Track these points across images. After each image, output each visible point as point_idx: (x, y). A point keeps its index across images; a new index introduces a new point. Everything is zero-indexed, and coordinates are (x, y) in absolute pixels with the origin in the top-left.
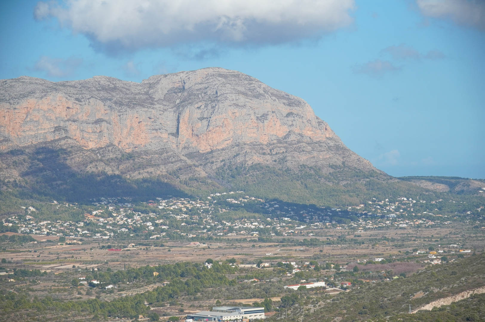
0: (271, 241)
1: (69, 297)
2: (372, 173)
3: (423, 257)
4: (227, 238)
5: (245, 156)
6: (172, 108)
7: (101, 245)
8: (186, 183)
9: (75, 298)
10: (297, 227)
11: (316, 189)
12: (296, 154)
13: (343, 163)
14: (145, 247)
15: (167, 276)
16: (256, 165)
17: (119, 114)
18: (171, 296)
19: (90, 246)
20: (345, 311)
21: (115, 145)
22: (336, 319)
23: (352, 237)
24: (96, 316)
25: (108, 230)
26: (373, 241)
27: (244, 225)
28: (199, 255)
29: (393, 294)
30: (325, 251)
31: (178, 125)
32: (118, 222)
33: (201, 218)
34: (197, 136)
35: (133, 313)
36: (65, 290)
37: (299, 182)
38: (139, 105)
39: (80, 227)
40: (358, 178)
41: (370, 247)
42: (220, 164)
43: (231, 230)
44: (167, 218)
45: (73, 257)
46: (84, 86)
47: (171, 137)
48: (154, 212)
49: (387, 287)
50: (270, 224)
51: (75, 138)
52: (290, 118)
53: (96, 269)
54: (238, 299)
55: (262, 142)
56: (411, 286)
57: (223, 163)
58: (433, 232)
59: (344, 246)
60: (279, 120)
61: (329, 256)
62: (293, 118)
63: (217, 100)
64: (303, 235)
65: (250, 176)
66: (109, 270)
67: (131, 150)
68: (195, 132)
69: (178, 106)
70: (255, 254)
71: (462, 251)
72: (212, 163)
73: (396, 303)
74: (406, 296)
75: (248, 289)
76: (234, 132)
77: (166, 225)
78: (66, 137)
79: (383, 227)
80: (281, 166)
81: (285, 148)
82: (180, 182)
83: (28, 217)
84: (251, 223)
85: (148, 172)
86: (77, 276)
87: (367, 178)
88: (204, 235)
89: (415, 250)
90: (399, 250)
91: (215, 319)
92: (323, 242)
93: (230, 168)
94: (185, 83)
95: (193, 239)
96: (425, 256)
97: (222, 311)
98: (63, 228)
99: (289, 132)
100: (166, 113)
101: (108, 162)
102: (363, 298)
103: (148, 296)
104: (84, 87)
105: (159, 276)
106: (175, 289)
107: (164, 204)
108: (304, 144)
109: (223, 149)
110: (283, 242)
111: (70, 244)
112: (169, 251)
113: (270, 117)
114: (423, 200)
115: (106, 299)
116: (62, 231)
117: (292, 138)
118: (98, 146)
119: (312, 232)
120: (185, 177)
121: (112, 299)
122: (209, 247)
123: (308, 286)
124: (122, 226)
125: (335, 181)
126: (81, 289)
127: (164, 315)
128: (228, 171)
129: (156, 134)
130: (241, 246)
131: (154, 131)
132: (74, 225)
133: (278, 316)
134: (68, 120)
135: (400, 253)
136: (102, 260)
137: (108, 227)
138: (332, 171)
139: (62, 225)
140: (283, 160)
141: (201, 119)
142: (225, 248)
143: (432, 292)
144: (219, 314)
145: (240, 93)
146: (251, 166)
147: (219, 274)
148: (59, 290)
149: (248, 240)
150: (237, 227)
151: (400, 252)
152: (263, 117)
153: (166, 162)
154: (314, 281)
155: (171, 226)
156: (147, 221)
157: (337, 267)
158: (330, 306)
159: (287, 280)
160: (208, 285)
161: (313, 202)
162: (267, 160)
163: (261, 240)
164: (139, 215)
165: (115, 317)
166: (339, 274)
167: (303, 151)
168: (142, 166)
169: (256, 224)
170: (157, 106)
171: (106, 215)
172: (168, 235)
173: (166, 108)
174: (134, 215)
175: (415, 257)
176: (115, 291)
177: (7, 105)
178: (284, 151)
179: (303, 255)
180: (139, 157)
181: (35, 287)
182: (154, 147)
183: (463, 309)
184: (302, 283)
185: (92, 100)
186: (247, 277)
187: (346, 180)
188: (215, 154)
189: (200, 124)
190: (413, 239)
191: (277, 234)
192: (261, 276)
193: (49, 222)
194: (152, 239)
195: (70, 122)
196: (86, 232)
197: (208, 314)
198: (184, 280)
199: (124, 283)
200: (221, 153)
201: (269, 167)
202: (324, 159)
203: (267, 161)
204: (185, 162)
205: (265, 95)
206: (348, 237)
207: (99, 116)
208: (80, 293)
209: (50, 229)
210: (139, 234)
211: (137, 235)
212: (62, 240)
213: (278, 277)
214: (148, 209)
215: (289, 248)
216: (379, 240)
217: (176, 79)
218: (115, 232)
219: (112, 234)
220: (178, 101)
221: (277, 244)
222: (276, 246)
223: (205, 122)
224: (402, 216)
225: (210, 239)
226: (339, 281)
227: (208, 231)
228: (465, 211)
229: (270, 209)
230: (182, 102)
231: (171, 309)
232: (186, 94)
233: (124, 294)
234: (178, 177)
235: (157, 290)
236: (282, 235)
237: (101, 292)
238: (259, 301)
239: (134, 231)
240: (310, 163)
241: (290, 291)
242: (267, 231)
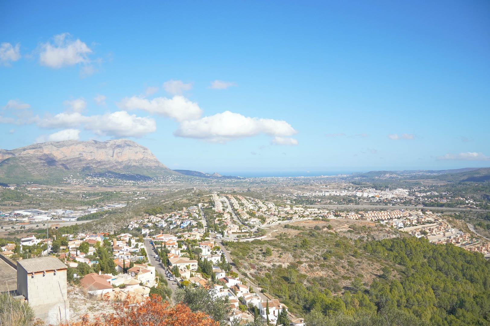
2: (166, 169)
4: (124, 185)
5: (131, 163)
6: (112, 149)
7: (89, 186)
8: (115, 170)
10: (144, 182)
11: (150, 172)
12: (145, 163)
13: (158, 166)
14: (101, 187)
15: (103, 195)
16: (134, 165)
17: (97, 150)
18: (103, 200)
19: (86, 186)
21: (95, 159)
25: (92, 182)
26: (163, 187)
27: (129, 182)
28: (115, 189)
29: (156, 201)
31: (113, 154)
33: (118, 179)
34: (118, 157)
36: (76, 198)
37: (146, 170)
38: (103, 148)
39: (84, 181)
40: (162, 170)
42: (124, 165)
43: (126, 183)
44: (109, 179)
45: (80, 189)
47: (111, 157)
49: (156, 199)
50: (137, 181)
51: (84, 157)
52: (144, 153)
53: (86, 192)
54: (120, 201)
55: (136, 159)
56: (161, 199)
59: (155, 188)
60: (141, 154)
61: (149, 191)
63: (124, 148)
65: (132, 168)
66: (89, 193)
67: (100, 160)
72: (122, 164)
73: (157, 203)
74: (159, 201)
75: (124, 199)
76: (129, 156)
78: (82, 156)
79: (167, 183)
80: (141, 166)
83: (71, 178)
84: (132, 181)
86: (80, 194)
87: (164, 170)
89: (173, 189)
91: (113, 207)
92: (149, 187)
93: (127, 166)
94: (116, 143)
97: (116, 204)
100: (110, 151)
101: (93, 164)
103: (97, 200)
104: (88, 143)
105: (101, 195)
106: (104, 198)
107: (108, 175)
108: (148, 160)
110: (139, 187)
111: (81, 185)
112: (107, 188)
115: (85, 201)
116: (79, 182)
117: (144, 158)
118: (91, 159)
119: (147, 184)
121: (87, 200)
122: (118, 187)
124: (96, 181)
125: (155, 170)
126: (80, 197)
129: (107, 156)
130: (127, 187)
135: (168, 190)
136: (88, 190)
138: (155, 168)
139: (79, 180)
140: (142, 164)
142: (122, 188)
143: (166, 200)
147: (117, 195)
148: (74, 198)
149: (130, 186)
152: (137, 153)
153: (109, 164)
154: (142, 197)
155: (109, 181)
156: (103, 180)
159: (135, 197)
160: (113, 198)
161: (149, 176)
163: (133, 186)
164: (101, 178)
166: (149, 195)
167: (147, 162)
168: (103, 165)
170: (108, 149)
171: (92, 178)
172: (108, 184)
173: (110, 149)
174: (99, 178)
177: (67, 147)
178: (142, 162)
180: (102, 162)
181: (68, 197)
182: (106, 160)
185: (90, 147)
186: (124, 196)
187: (159, 170)
188: (123, 162)
190: (173, 186)
191: (138, 184)
192: (128, 195)
193: (76, 179)
194: (103, 185)
195: (83, 152)
196: (86, 182)
197: (112, 205)
198: (107, 196)
199: (91, 196)
200: (125, 162)
201: (138, 166)
202: (153, 164)
203: (137, 164)
204: (115, 164)
205: (138, 147)
206: (156, 185)
207: (91, 151)
208: (79, 199)
209: (76, 181)
210: (100, 183)
212: (79, 184)
213: (133, 196)
218: (94, 183)
221: (137, 187)
223: (121, 153)
224: (173, 180)
225: (119, 185)
226: (149, 197)
227: (119, 183)
228: (189, 179)
229: (137, 178)
230: (114, 148)
232: (116, 146)
233: (91, 199)
234: (113, 168)
235: (99, 199)
237: (85, 198)
238: (126, 202)
240: (149, 165)
241: (135, 199)
242: (135, 183)
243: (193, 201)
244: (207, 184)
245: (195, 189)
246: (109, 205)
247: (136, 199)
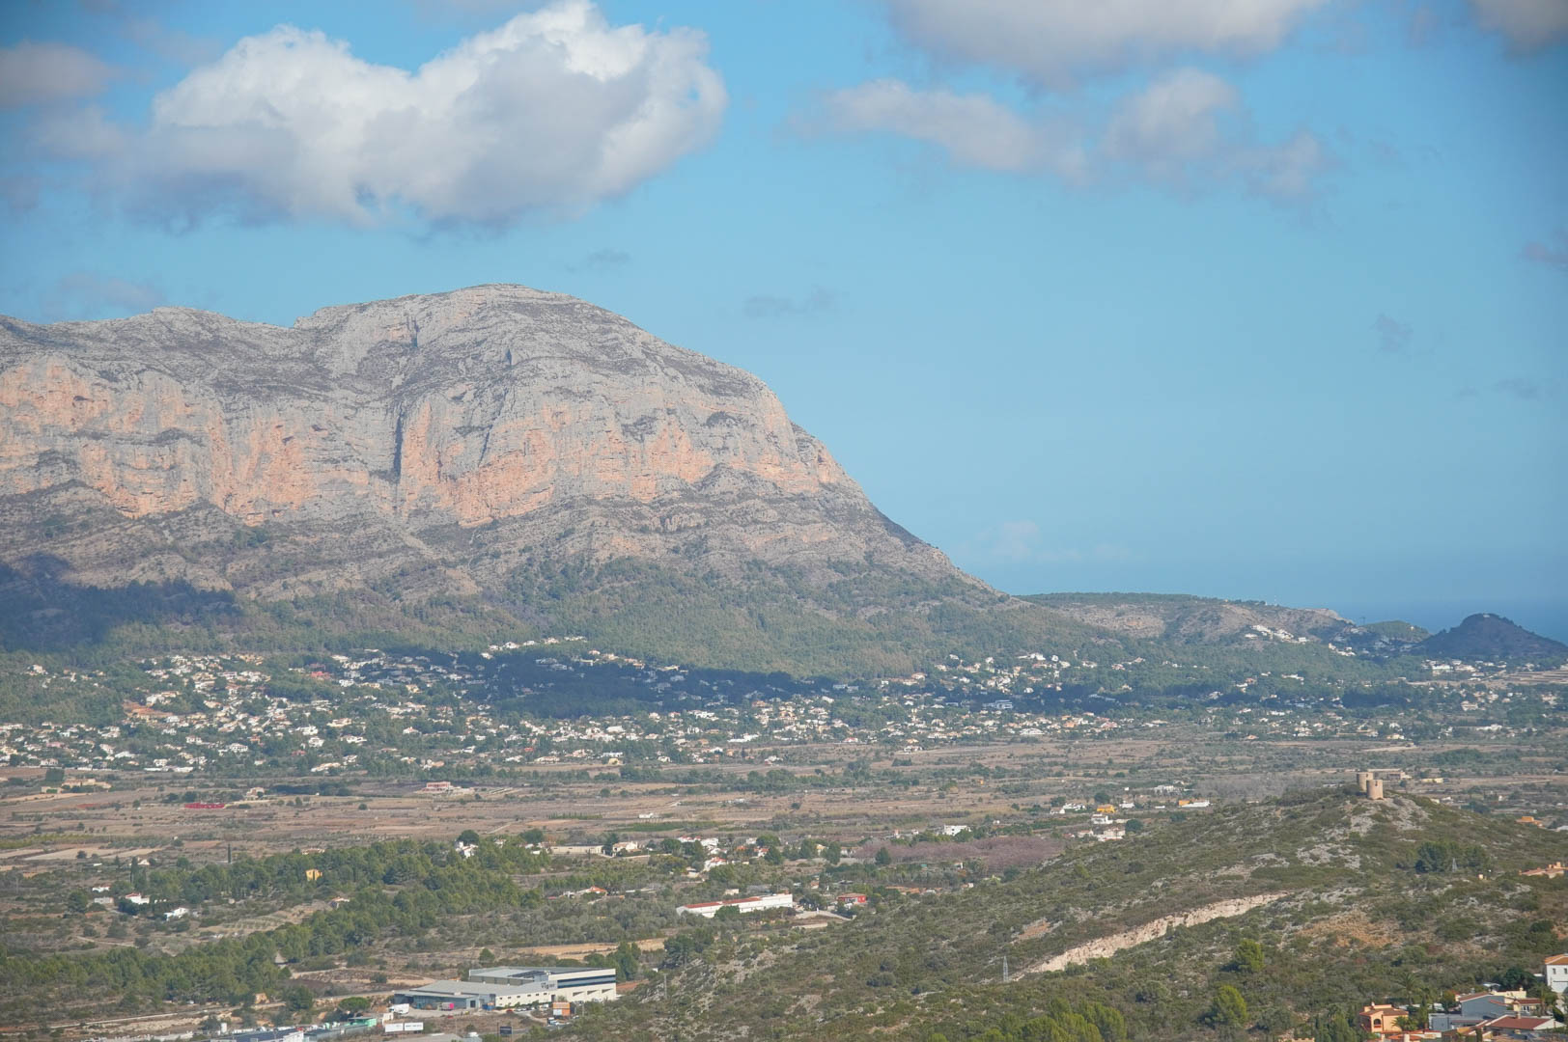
0: (657, 778)
1: (57, 944)
2: (950, 584)
3: (1075, 820)
4: (531, 769)
5: (590, 535)
6: (380, 399)
7: (168, 791)
8: (419, 613)
9: (75, 946)
10: (734, 737)
11: (792, 630)
12: (735, 531)
13: (869, 556)
14: (293, 798)
15: (345, 880)
16: (620, 561)
17: (228, 416)
18: (351, 939)
19: (136, 795)
20: (830, 978)
21: (213, 506)
22: (803, 1001)
23: (887, 764)
24: (131, 998)
25: (193, 749)
26: (945, 777)
27: (583, 732)
28: (448, 819)
29: (965, 927)
30: (805, 807)
31: (398, 448)
32: (221, 724)
33: (459, 713)
34: (453, 478)
35: (240, 990)
36: (47, 924)
37: (744, 610)
38: (285, 389)
39: (109, 742)
40: (910, 598)
41: (935, 795)
42: (516, 560)
43: (545, 746)
44: (363, 714)
45: (81, 827)
46: (125, 336)
47: (378, 482)
48: (325, 695)
49: (951, 909)
50: (657, 729)
51: (97, 485)
52: (719, 430)
53: (145, 862)
54: (544, 944)
55: (637, 495)
56: (1014, 906)
57: (527, 555)
58: (1114, 750)
59: (863, 790)
60: (685, 435)
61: (817, 821)
62: (726, 430)
63: (509, 377)
64: (750, 762)
65: (603, 592)
66: (182, 863)
67: (260, 519)
68: (446, 469)
69: (397, 395)
70: (608, 814)
71: (1185, 804)
72: (496, 555)
73: (972, 954)
74: (1000, 934)
75: (573, 917)
76: (559, 469)
77: (358, 735)
78: (73, 483)
79: (975, 737)
80: (691, 566)
81: (704, 512)
82: (403, 610)
84: (604, 728)
85: (309, 582)
86: (89, 883)
87: (934, 598)
88: (468, 762)
89: (1058, 802)
90: (1015, 801)
91: (473, 1004)
92: (804, 780)
93: (545, 568)
94: (417, 329)
95: (435, 775)
96: (1082, 819)
97: (496, 980)
98: (57, 745)
99: (715, 467)
100: (362, 413)
101: (195, 554)
102: (882, 939)
103: (285, 939)
104: (127, 340)
105: (323, 880)
106: (366, 917)
107: (354, 675)
108: (759, 504)
109: (526, 517)
110: (691, 782)
111: (76, 790)
112: (363, 807)
113: (660, 426)
114: (1091, 659)
115: (164, 949)
116: (56, 754)
117: (724, 484)
118: (165, 507)
119: (775, 753)
120: (416, 596)
121: (182, 947)
122: (477, 796)
123: (745, 907)
124: (231, 737)
125: (843, 606)
126: (95, 919)
127: (329, 994)
128: (541, 579)
129: (334, 474)
130: (570, 793)
131: (329, 466)
132: (93, 735)
133: (644, 995)
134: (79, 434)
135: (1015, 812)
136: (166, 834)
137: (190, 740)
138: (836, 578)
139: (55, 737)
140: (699, 547)
141: (466, 430)
142: (525, 800)
143: (1072, 921)
144: (484, 989)
145: (575, 356)
146: (608, 566)
147: (492, 873)
148: (30, 924)
149: (593, 774)
150: (563, 739)
151: (1015, 806)
152: (640, 428)
153: (362, 553)
154: (764, 893)
155: (372, 736)
156: (303, 723)
157: (832, 853)
158: (790, 963)
159: (686, 890)
160: (458, 907)
161: (783, 666)
162: (654, 548)
163: (628, 775)
164: (281, 705)
165: (186, 1000)
166: (834, 872)
167: (756, 522)
168: (293, 566)
169: (618, 729)
170: (337, 393)
171: (187, 706)
172: (364, 762)
173: (362, 398)
174: (267, 704)
175: (1054, 822)
176: (194, 924)
178: (702, 521)
179: (743, 818)
180: (283, 538)
182: (330, 510)
183: (1130, 970)
184: (728, 898)
185: (148, 377)
186: (574, 884)
187: (876, 604)
188: (504, 531)
189: (460, 446)
190: (1056, 769)
191: (676, 757)
192: (613, 878)
193: (18, 726)
194: (317, 773)
195: (85, 440)
196: (126, 754)
197: (456, 988)
198: (391, 893)
199: (220, 901)
200: (522, 527)
201: (658, 568)
202: (815, 545)
203: (653, 550)
204: (418, 553)
205: (648, 362)
206: (874, 766)
207: (167, 422)
208: (89, 933)
209: (20, 747)
210: (280, 760)
211: (275, 763)
213: (663, 881)
214: (308, 687)
215: (707, 798)
216: (961, 774)
217: (393, 316)
218: (210, 754)
219: (202, 761)
220: (397, 381)
221: (673, 786)
222: (669, 792)
223: (475, 441)
224: (1029, 707)
225: (483, 772)
226: (832, 890)
227: (479, 750)
228: (1204, 690)
229: (660, 687)
230: (408, 383)
231: (351, 975)
232: (420, 359)
233: (218, 933)
234: (397, 597)
235: (312, 922)
236: (689, 761)
237: (150, 927)
238: (602, 949)
239: (267, 751)
240: (775, 556)
241: (692, 920)
242: (648, 748)
243: (1458, 931)
244: (1418, 735)
245: (1377, 792)
246: (431, 985)
247: (709, 912)
